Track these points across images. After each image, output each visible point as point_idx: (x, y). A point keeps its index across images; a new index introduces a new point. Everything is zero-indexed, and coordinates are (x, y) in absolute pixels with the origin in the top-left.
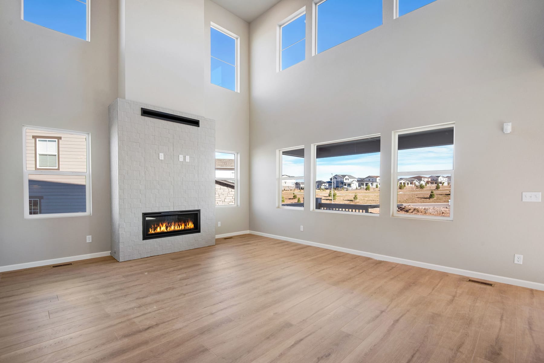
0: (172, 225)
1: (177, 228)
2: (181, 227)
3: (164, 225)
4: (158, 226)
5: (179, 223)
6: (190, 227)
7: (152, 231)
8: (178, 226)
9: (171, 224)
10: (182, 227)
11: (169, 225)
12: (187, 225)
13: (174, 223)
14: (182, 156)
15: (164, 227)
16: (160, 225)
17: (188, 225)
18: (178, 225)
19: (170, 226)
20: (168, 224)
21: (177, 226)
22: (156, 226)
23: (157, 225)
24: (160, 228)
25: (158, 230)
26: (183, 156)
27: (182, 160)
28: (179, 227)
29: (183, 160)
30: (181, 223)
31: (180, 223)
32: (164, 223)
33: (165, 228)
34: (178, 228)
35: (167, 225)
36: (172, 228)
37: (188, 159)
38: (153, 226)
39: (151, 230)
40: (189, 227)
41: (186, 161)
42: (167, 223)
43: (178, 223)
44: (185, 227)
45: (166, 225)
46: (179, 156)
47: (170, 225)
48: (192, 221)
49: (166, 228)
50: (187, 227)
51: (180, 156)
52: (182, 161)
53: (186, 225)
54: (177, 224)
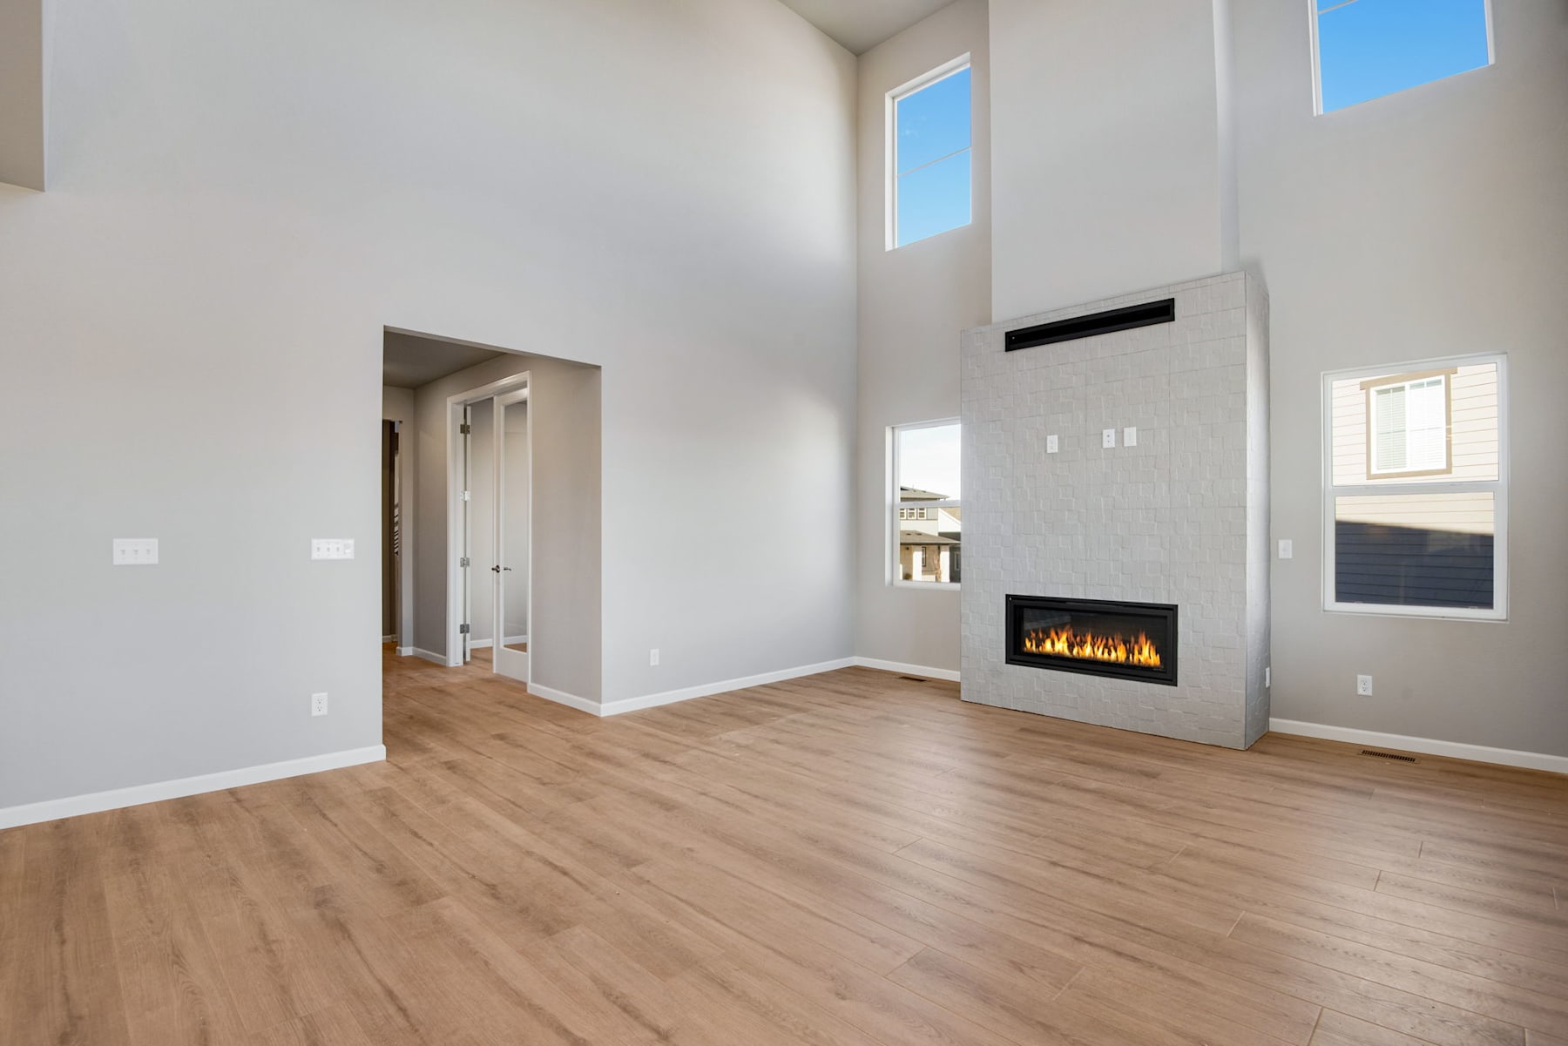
0: (1085, 642)
1: (1100, 654)
2: (1113, 655)
3: (1064, 637)
4: (1048, 637)
5: (1107, 639)
6: (1146, 660)
7: (1032, 645)
8: (1106, 651)
9: (1083, 638)
10: (1119, 655)
11: (1078, 639)
12: (1136, 652)
13: (1093, 638)
14: (1112, 432)
15: (1064, 642)
16: (1053, 634)
17: (1140, 653)
18: (1106, 646)
19: (1082, 644)
20: (1075, 637)
21: (1101, 649)
22: (1041, 636)
23: (1043, 632)
24: (1053, 644)
25: (1048, 647)
26: (1116, 432)
27: (1113, 444)
28: (1109, 654)
29: (1116, 442)
30: (1113, 641)
31: (1110, 642)
32: (1062, 631)
33: (1066, 645)
34: (1106, 655)
35: (1073, 639)
36: (1087, 651)
37: (1131, 436)
38: (1033, 635)
39: (1028, 644)
40: (1142, 659)
41: (1126, 445)
42: (1071, 633)
43: (1104, 641)
44: (1128, 658)
45: (1067, 639)
46: (1102, 434)
47: (1081, 640)
48: (1152, 644)
49: (1069, 646)
50: (1136, 657)
51: (1105, 432)
52: (1114, 446)
53: (1130, 651)
54: (1100, 643)
